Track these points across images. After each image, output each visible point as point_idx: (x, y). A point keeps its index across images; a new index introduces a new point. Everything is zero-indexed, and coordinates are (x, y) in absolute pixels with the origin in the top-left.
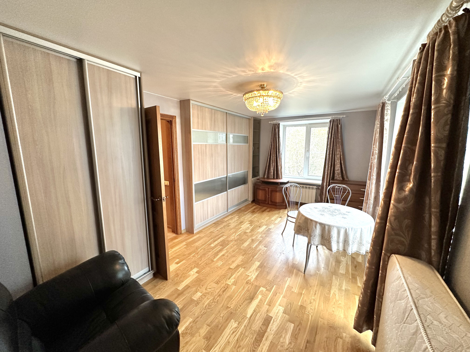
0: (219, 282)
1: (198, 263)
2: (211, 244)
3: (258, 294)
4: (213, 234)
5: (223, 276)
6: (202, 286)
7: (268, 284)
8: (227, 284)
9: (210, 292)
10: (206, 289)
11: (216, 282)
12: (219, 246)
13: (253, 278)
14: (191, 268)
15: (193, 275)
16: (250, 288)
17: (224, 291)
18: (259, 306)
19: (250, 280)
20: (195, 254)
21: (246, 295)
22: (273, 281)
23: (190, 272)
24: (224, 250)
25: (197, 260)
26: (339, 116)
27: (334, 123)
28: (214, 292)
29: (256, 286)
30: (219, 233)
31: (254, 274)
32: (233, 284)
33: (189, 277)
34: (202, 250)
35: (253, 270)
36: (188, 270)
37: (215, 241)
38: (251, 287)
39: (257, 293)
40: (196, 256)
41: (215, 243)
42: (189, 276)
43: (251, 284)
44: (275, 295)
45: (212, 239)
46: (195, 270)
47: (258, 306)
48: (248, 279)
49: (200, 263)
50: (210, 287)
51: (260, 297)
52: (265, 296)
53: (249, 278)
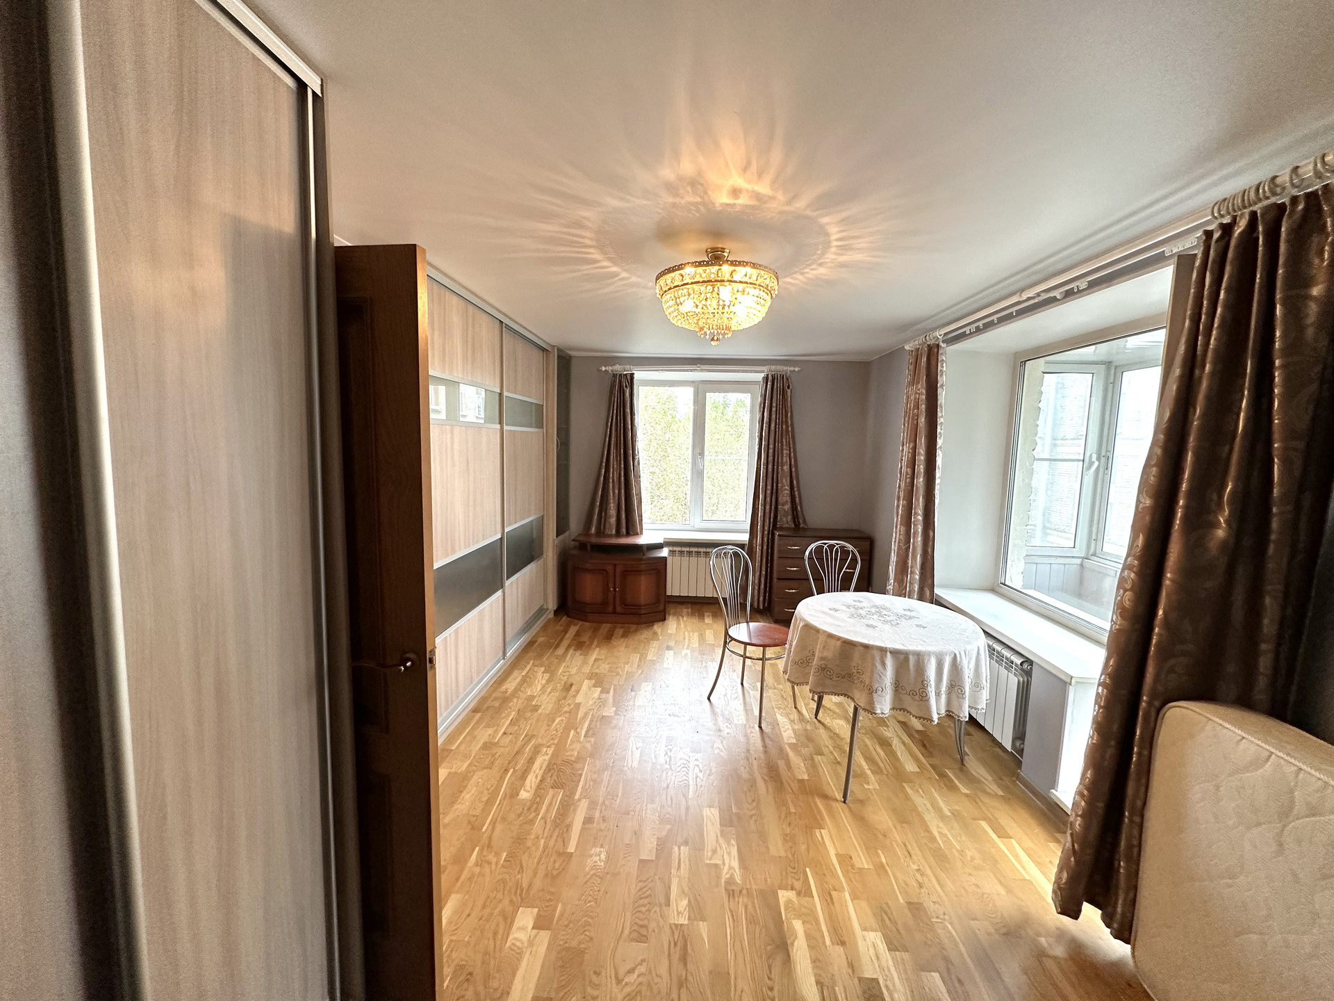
0: (644, 932)
1: (518, 885)
2: (513, 794)
3: (786, 918)
4: (500, 751)
5: (641, 902)
6: (597, 974)
7: (787, 874)
8: (676, 925)
9: (640, 984)
10: (619, 981)
11: (635, 935)
12: (551, 792)
13: (734, 869)
14: (505, 919)
15: (531, 943)
16: (749, 907)
17: (684, 959)
18: (818, 962)
19: (731, 881)
20: (481, 850)
21: (757, 942)
22: (793, 855)
23: (511, 937)
24: (579, 800)
25: (507, 876)
26: (785, 368)
27: (776, 384)
28: (656, 980)
29: (761, 893)
30: (519, 743)
31: (729, 853)
32: (692, 916)
33: (519, 960)
34: (499, 827)
35: (717, 841)
36: (495, 934)
37: (523, 777)
38: (750, 903)
39: (784, 918)
40: (492, 858)
41: (528, 782)
42: (520, 954)
43: (744, 892)
44: (829, 900)
45: (506, 771)
46: (526, 918)
47: (815, 961)
48: (723, 881)
49: (525, 885)
50: (629, 966)
51: (798, 925)
52: (809, 917)
53: (725, 875)
